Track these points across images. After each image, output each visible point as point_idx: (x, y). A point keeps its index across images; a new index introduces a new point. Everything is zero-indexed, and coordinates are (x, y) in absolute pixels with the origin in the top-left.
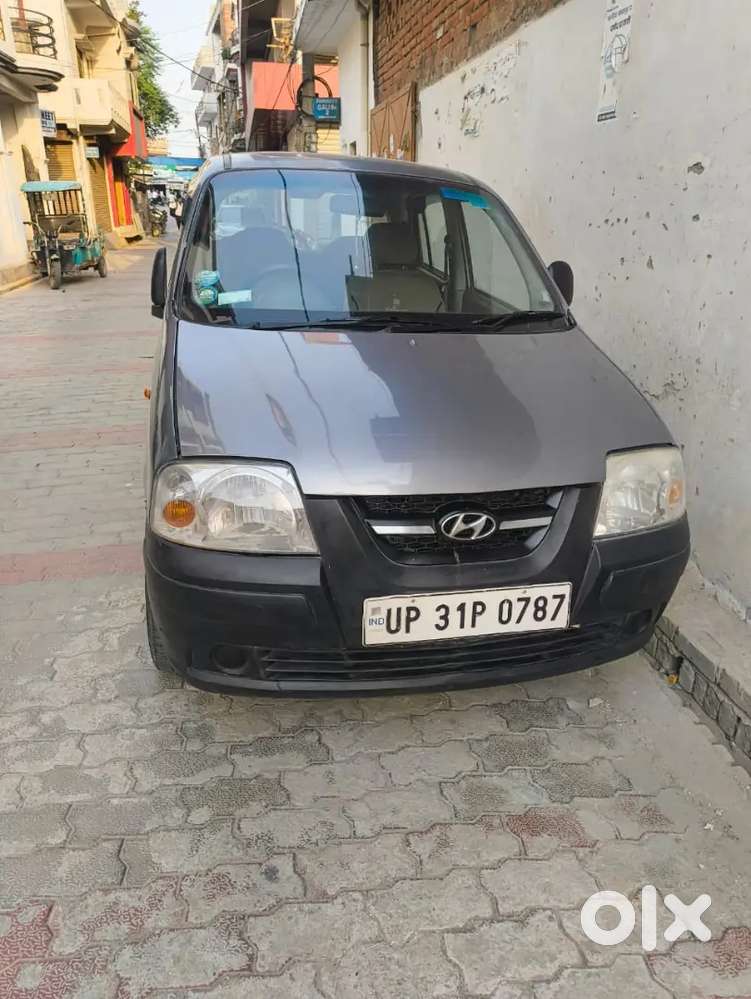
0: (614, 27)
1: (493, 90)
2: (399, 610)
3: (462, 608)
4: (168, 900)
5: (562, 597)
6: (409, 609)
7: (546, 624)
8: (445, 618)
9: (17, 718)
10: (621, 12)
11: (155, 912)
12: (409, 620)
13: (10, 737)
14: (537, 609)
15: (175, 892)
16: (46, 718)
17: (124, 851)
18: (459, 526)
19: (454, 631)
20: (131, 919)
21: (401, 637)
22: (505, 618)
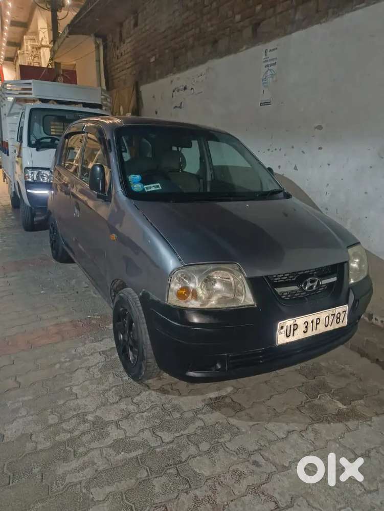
0: (267, 66)
1: (192, 89)
2: (291, 326)
3: (312, 322)
4: (219, 488)
5: (345, 311)
6: (294, 325)
7: (341, 325)
8: (306, 327)
9: (74, 421)
10: (270, 60)
11: (217, 495)
12: (294, 330)
13: (76, 431)
14: (338, 318)
15: (219, 483)
16: (90, 417)
17: (181, 472)
18: (309, 284)
19: (310, 333)
20: (209, 501)
21: (292, 339)
22: (327, 324)
